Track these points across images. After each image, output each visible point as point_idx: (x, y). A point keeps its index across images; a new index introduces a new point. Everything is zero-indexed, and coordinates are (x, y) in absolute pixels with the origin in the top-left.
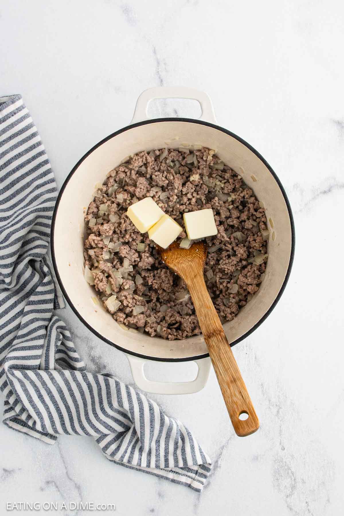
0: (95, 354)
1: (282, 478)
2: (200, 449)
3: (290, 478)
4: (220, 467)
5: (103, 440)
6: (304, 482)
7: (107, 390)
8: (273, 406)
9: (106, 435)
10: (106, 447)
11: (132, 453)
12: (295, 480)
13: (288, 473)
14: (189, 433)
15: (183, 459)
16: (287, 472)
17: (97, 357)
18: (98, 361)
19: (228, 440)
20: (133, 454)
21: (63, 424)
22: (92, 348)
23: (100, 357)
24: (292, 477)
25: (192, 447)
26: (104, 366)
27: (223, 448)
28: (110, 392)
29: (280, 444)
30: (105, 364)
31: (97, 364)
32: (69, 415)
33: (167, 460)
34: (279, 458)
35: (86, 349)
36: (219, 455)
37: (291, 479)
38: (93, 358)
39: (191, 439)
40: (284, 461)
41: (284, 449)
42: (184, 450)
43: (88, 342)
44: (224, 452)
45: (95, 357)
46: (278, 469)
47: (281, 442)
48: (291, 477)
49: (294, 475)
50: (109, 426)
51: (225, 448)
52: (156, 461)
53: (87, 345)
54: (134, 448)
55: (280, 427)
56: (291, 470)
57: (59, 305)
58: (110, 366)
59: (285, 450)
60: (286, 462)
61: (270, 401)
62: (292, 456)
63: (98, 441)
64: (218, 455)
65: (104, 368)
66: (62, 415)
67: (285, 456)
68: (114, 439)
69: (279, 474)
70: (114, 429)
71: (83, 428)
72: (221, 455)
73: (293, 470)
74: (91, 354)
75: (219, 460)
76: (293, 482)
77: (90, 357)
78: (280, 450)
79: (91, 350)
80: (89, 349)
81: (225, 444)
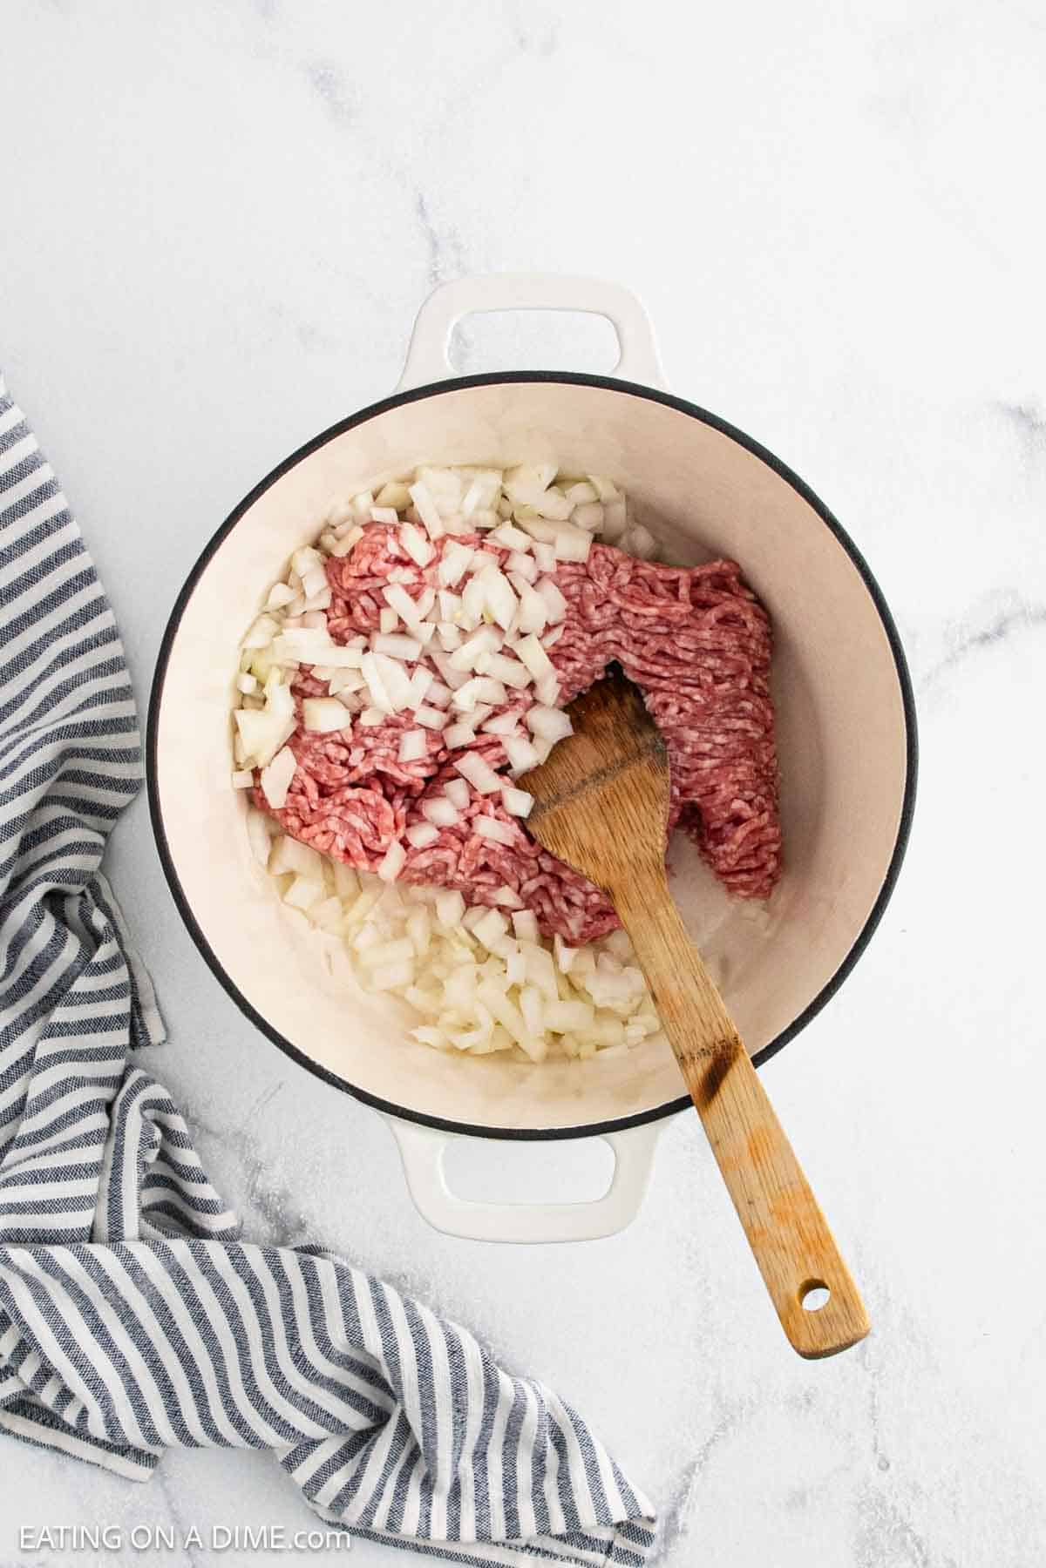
0: (269, 1184)
1: (884, 1561)
2: (617, 1474)
3: (910, 1559)
5: (304, 1458)
7: (310, 1297)
9: (314, 1444)
10: (316, 1483)
11: (400, 1495)
12: (925, 1562)
13: (903, 1544)
14: (577, 1425)
15: (564, 1507)
16: (898, 1540)
17: (275, 1195)
18: (278, 1208)
19: (708, 1444)
20: (404, 1499)
21: (175, 1414)
22: (258, 1168)
23: (285, 1196)
25: (592, 1469)
26: (300, 1221)
27: (689, 1471)
28: (321, 1303)
29: (875, 1450)
30: (302, 1216)
31: (277, 1217)
32: (191, 1382)
33: (511, 1516)
34: (872, 1496)
35: (240, 1170)
36: (681, 1494)
38: (261, 1198)
39: (586, 1444)
40: (888, 1504)
41: (888, 1465)
42: (567, 1478)
43: (243, 1147)
44: (696, 1482)
45: (269, 1195)
46: (870, 1531)
47: (876, 1444)
48: (913, 1555)
50: (321, 1411)
51: (697, 1470)
52: (479, 1519)
53: (240, 1160)
54: (404, 1479)
55: (873, 1395)
56: (911, 1532)
57: (145, 1033)
58: (318, 1223)
59: (892, 1466)
60: (894, 1508)
62: (915, 1488)
63: (290, 1463)
64: (677, 1494)
65: (301, 1230)
66: (171, 1386)
67: (891, 1488)
68: (339, 1453)
69: (873, 1547)
70: (339, 1422)
71: (239, 1423)
72: (687, 1492)
73: (919, 1531)
74: (257, 1185)
75: (680, 1509)
77: (252, 1195)
78: (873, 1470)
79: (256, 1174)
80: (249, 1172)
81: (696, 1460)
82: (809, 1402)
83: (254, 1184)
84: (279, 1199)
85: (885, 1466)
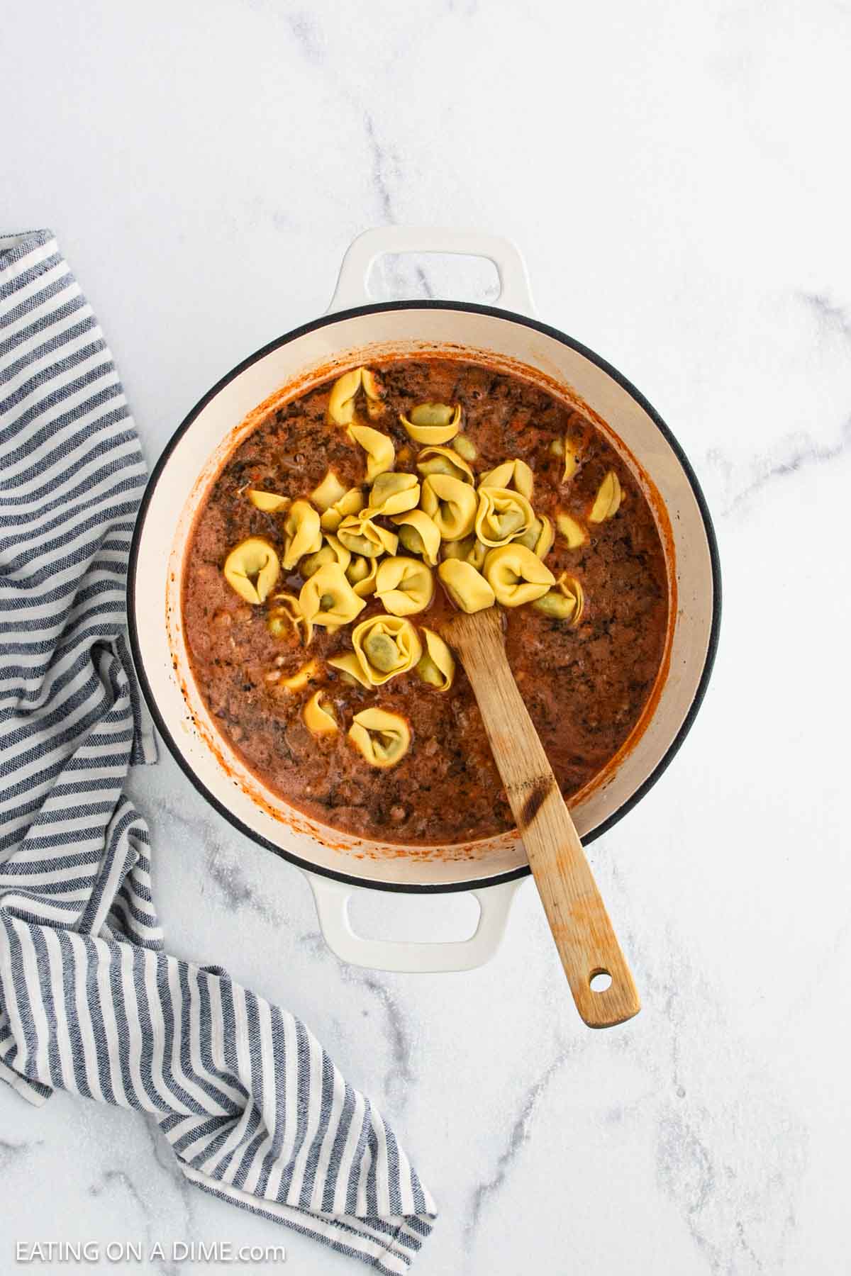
0: (224, 861)
1: (678, 1166)
2: (414, 1177)
3: (698, 1166)
4: (528, 1137)
5: (174, 1125)
6: (731, 1174)
7: (202, 1004)
8: (657, 988)
9: (182, 1117)
10: (182, 1144)
11: (246, 1163)
12: (710, 1168)
13: (694, 1154)
14: (389, 1136)
15: (368, 1197)
16: (690, 1150)
17: (228, 870)
18: (230, 879)
19: (549, 1072)
20: (248, 1166)
21: (80, 1067)
22: (216, 849)
23: (236, 871)
24: (704, 1162)
25: (394, 1172)
26: (246, 890)
27: (533, 1092)
28: (209, 1010)
29: (675, 1082)
30: (248, 887)
31: (229, 885)
32: (98, 1047)
33: (329, 1195)
34: (671, 1116)
35: (203, 850)
36: (527, 1108)
37: (701, 1167)
38: (218, 871)
39: (393, 1152)
40: (684, 1123)
41: (684, 1094)
42: (374, 1175)
43: (206, 831)
44: (539, 1100)
45: (224, 870)
46: (669, 1142)
47: (676, 1077)
48: (700, 1162)
49: (709, 1157)
50: (188, 1096)
51: (539, 1091)
52: (304, 1190)
53: (204, 842)
54: (251, 1153)
55: (675, 1040)
56: (700, 1145)
57: (142, 754)
58: (260, 893)
59: (687, 1093)
60: (688, 1127)
61: (649, 976)
62: (704, 1111)
63: (165, 1126)
64: (524, 1108)
65: (247, 897)
66: (81, 1046)
67: (686, 1111)
68: (200, 1128)
69: (670, 1155)
70: (200, 1106)
71: (128, 1086)
72: (531, 1107)
73: (705, 1144)
74: (215, 862)
75: (525, 1121)
76: (706, 1177)
77: (211, 868)
78: (673, 1096)
79: (214, 854)
80: (210, 852)
81: (540, 1083)
82: (626, 1043)
83: (213, 861)
84: (231, 873)
85: (682, 1093)
